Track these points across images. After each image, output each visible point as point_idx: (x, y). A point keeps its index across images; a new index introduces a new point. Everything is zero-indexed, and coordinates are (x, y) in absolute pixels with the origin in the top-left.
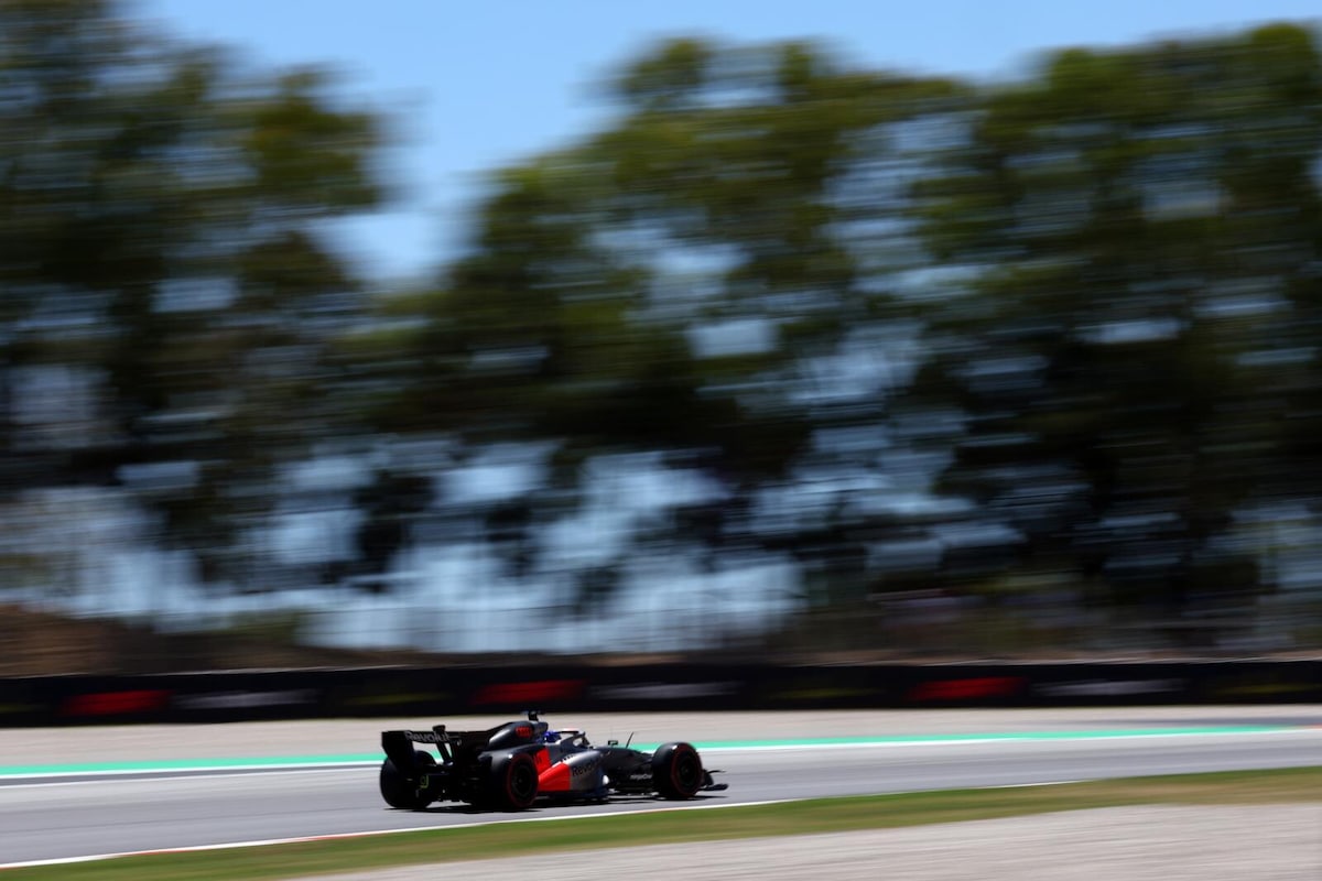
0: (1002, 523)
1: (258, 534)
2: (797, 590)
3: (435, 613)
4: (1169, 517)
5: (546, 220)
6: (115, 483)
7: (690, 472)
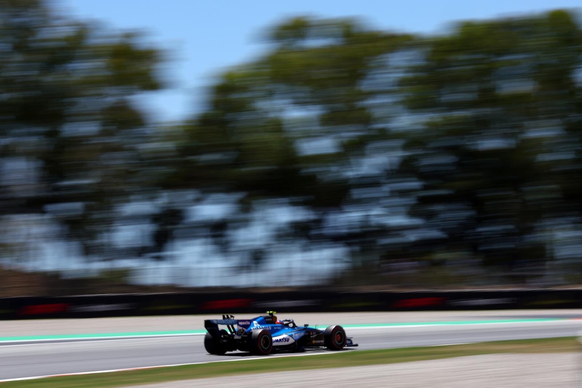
0: (438, 229)
1: (105, 235)
2: (346, 259)
3: (188, 270)
4: (510, 227)
5: (235, 96)
6: (43, 212)
7: (300, 207)
